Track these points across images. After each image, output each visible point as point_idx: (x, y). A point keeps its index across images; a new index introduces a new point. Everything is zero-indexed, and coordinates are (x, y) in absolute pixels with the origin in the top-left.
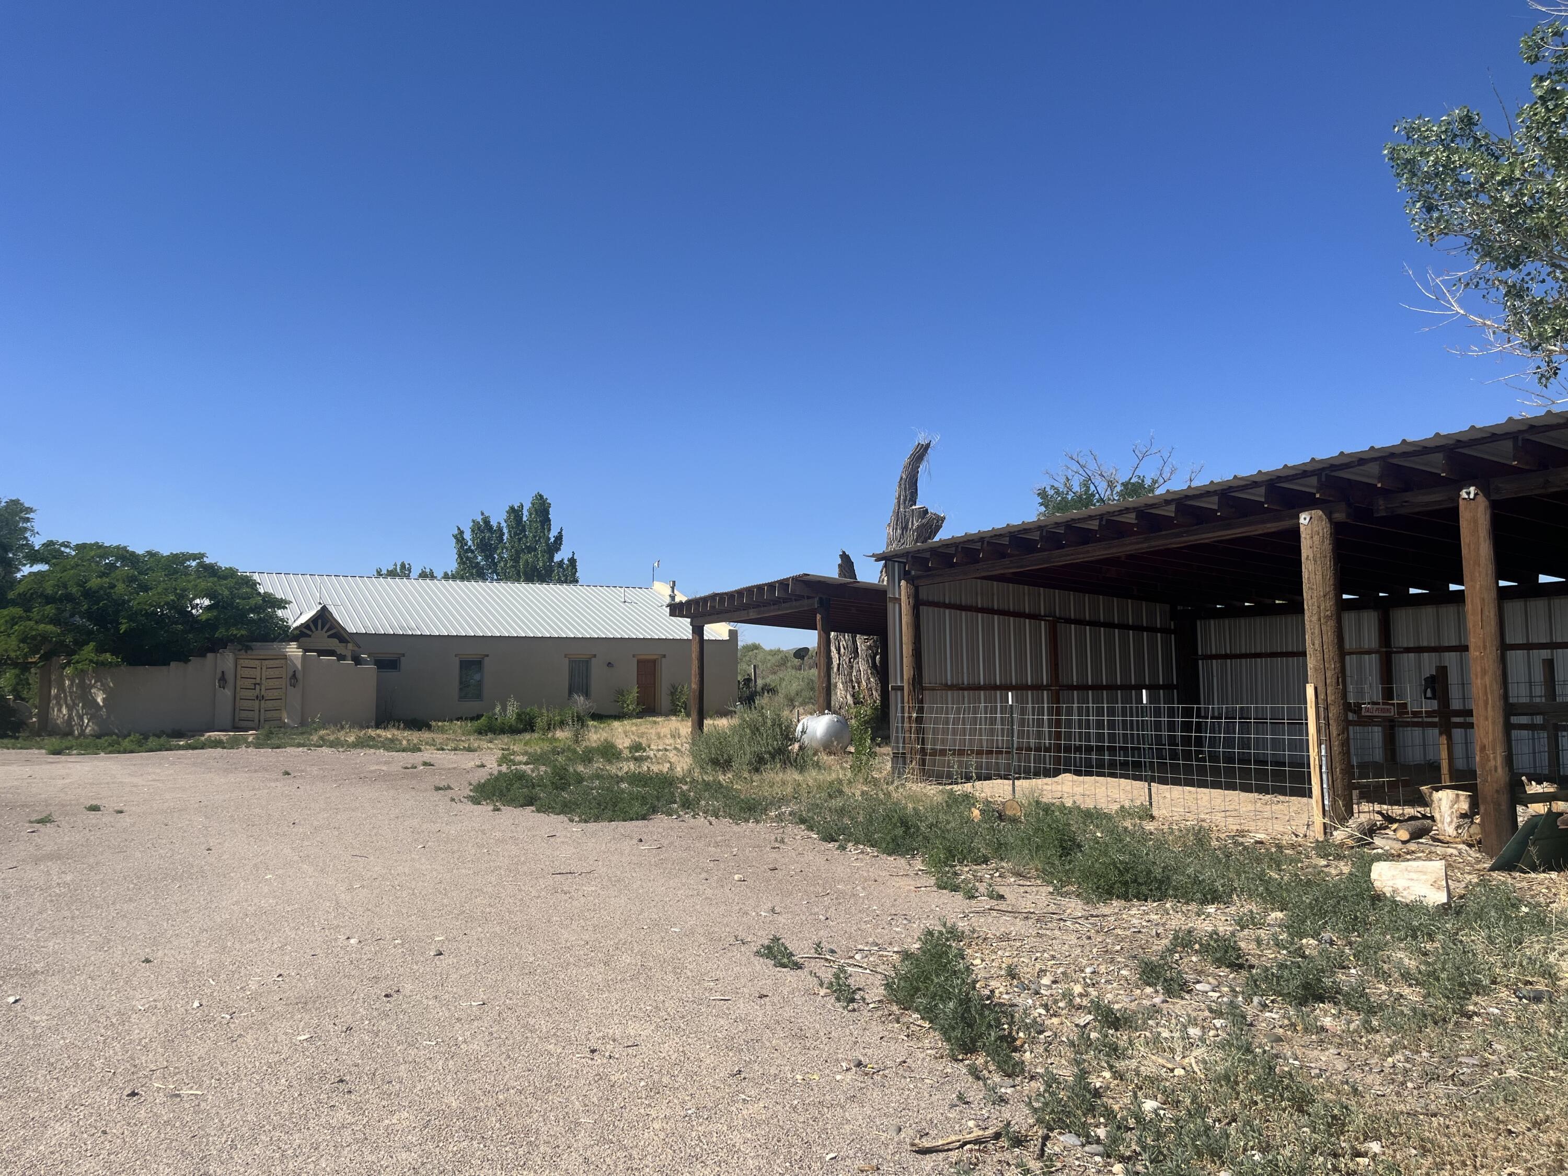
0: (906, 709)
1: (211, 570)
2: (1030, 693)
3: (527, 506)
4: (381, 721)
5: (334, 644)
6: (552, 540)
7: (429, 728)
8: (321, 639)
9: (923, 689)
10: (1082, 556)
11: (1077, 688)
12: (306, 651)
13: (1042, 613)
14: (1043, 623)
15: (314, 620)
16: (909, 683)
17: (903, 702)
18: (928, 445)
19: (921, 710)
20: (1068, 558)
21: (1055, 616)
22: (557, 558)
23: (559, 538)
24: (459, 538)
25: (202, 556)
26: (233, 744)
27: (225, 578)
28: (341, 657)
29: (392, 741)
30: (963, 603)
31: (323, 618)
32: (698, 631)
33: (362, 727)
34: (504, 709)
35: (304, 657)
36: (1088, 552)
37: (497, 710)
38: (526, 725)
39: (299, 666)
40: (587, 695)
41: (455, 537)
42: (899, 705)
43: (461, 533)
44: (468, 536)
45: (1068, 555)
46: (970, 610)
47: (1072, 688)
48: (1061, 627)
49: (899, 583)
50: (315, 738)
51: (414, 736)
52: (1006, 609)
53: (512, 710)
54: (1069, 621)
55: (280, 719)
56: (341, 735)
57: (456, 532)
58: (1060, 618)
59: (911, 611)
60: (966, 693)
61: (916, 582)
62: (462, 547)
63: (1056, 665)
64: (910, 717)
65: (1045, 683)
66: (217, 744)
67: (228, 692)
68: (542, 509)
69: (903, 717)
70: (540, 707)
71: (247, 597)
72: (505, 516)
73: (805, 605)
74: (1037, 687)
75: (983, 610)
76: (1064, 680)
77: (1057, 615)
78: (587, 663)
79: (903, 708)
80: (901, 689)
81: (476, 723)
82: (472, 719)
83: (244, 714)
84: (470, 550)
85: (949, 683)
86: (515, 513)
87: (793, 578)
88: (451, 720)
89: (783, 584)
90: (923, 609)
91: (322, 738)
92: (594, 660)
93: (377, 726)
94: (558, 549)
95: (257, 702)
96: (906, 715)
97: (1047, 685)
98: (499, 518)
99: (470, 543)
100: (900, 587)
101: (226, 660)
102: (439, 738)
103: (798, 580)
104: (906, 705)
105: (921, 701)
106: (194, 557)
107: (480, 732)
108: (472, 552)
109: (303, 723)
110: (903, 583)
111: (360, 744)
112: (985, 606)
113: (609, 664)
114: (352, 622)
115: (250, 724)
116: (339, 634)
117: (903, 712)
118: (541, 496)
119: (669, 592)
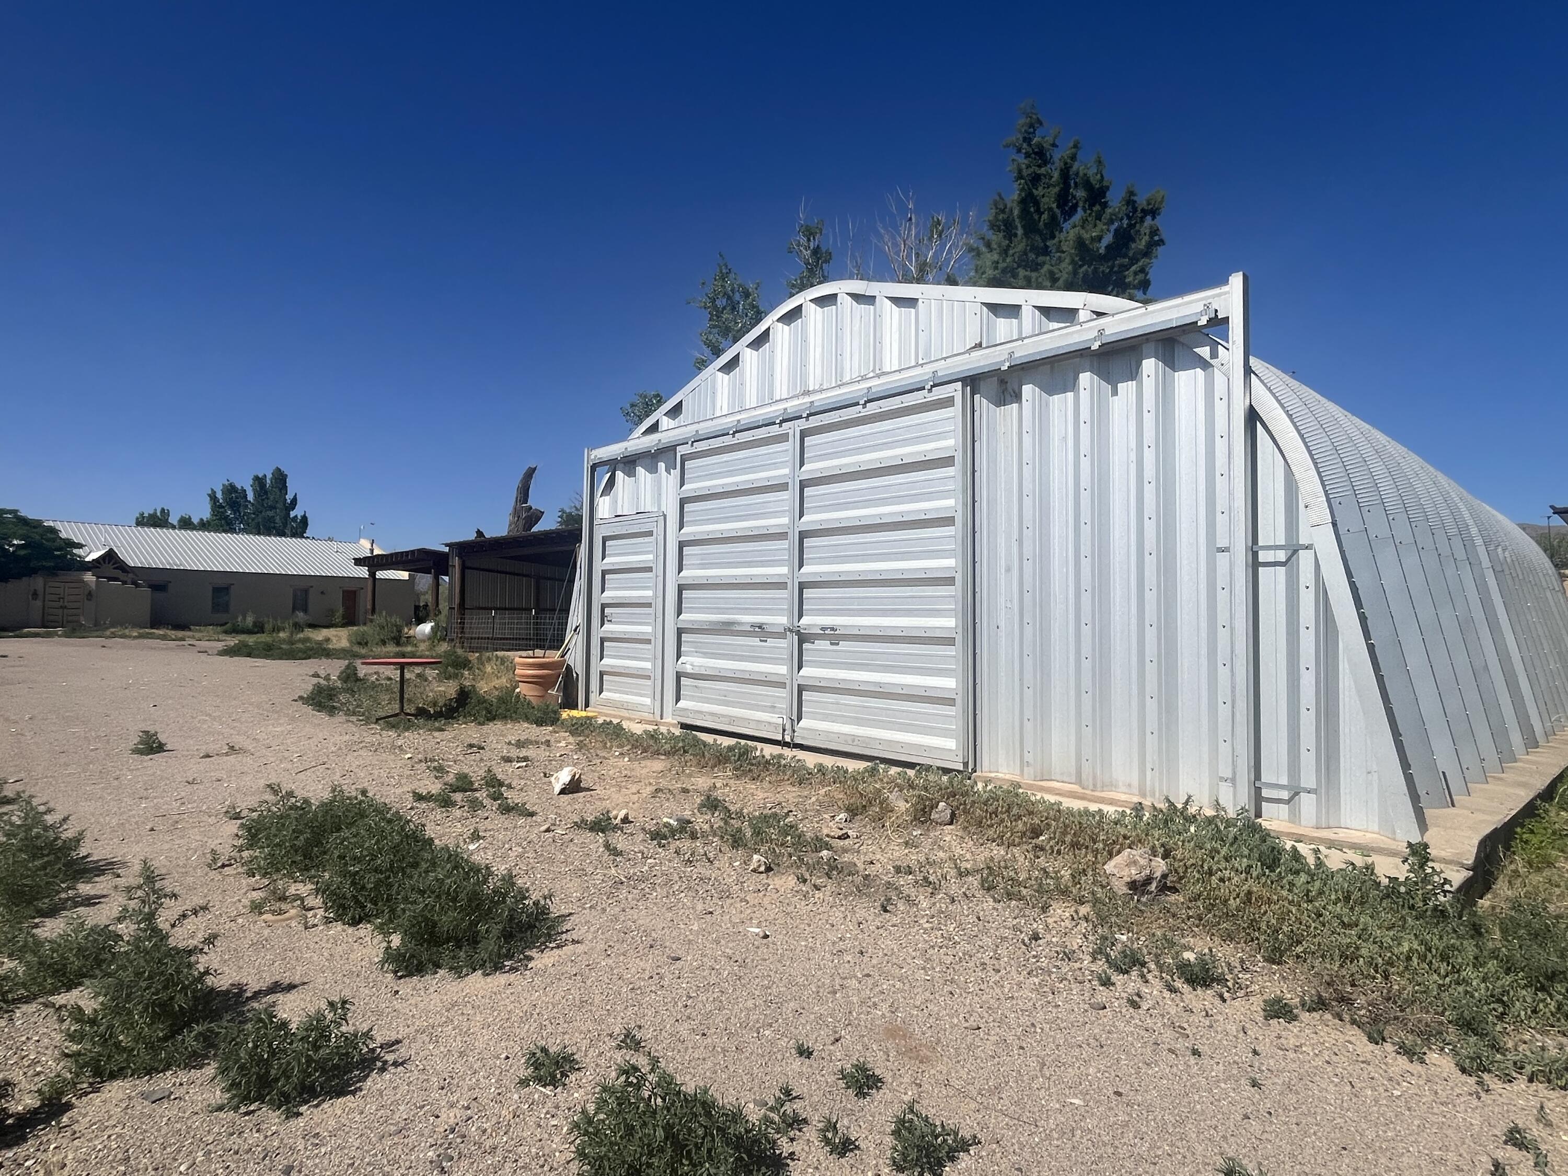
1: (24, 521)
3: (269, 476)
4: (156, 623)
5: (118, 573)
6: (289, 501)
7: (190, 630)
8: (109, 569)
9: (465, 609)
11: (548, 610)
12: (98, 577)
13: (532, 574)
14: (532, 579)
15: (103, 557)
16: (458, 606)
18: (535, 469)
19: (462, 619)
21: (539, 576)
22: (292, 514)
23: (294, 501)
24: (213, 497)
25: (16, 511)
26: (48, 635)
27: (35, 527)
28: (124, 583)
29: (164, 635)
30: (490, 569)
31: (110, 556)
32: (372, 575)
33: (141, 628)
34: (244, 618)
35: (97, 581)
37: (239, 620)
38: (259, 628)
39: (94, 587)
40: (305, 611)
41: (209, 495)
42: (453, 616)
43: (214, 492)
44: (219, 495)
46: (494, 572)
47: (544, 610)
49: (455, 558)
50: (108, 633)
51: (180, 634)
52: (513, 572)
53: (250, 620)
54: (546, 578)
55: (78, 621)
56: (127, 632)
57: (210, 492)
58: (541, 577)
59: (459, 572)
60: (487, 611)
61: (463, 558)
62: (215, 503)
64: (457, 622)
66: (36, 635)
67: (39, 603)
68: (280, 479)
70: (269, 617)
71: (54, 540)
72: (251, 482)
74: (527, 609)
75: (501, 572)
76: (541, 606)
78: (306, 591)
80: (454, 608)
81: (224, 627)
82: (222, 625)
83: (52, 618)
84: (221, 506)
85: (480, 606)
86: (259, 481)
87: (418, 550)
88: (206, 625)
89: (413, 552)
90: (467, 571)
91: (112, 633)
92: (311, 589)
93: (152, 628)
94: (293, 509)
95: (61, 610)
96: (455, 621)
98: (245, 483)
99: (221, 501)
100: (455, 560)
101: (38, 582)
102: (198, 635)
104: (455, 616)
105: (463, 614)
106: (10, 512)
107: (226, 632)
108: (223, 507)
109: (96, 624)
110: (457, 558)
111: (140, 636)
112: (502, 570)
113: (322, 593)
114: (132, 560)
115: (57, 624)
116: (122, 567)
118: (280, 470)
119: (369, 546)
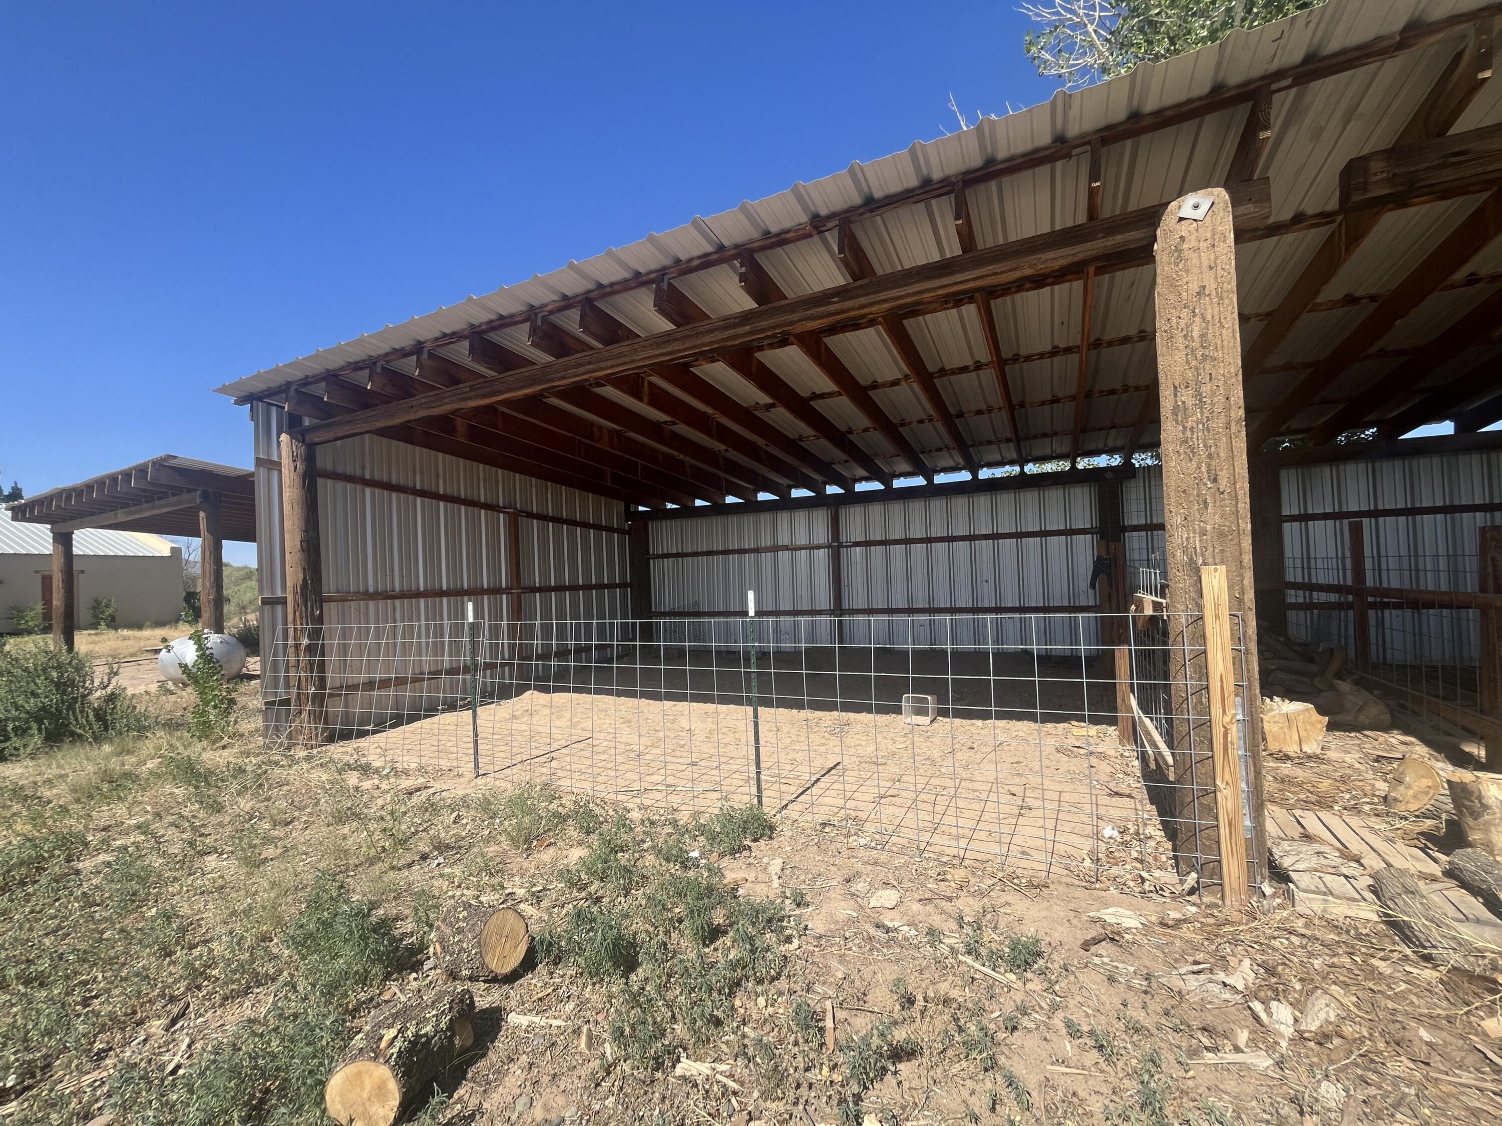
0: (291, 633)
2: (486, 597)
9: (321, 601)
10: (609, 363)
11: (540, 590)
13: (501, 504)
14: (501, 515)
16: (295, 593)
17: (285, 623)
19: (316, 634)
20: (582, 370)
21: (515, 508)
30: (394, 482)
36: (622, 355)
42: (280, 627)
45: (581, 365)
46: (405, 492)
47: (534, 590)
48: (523, 521)
49: (278, 437)
52: (456, 494)
54: (530, 515)
58: (521, 511)
59: (298, 482)
60: (398, 602)
61: (308, 438)
63: (518, 564)
64: (297, 647)
65: (504, 585)
69: (285, 646)
73: (184, 501)
74: (495, 591)
75: (423, 494)
76: (525, 582)
77: (518, 506)
79: (285, 632)
80: (283, 601)
85: (371, 590)
90: (321, 482)
96: (291, 642)
97: (507, 588)
100: (279, 443)
103: (161, 464)
104: (291, 626)
105: (320, 620)
110: (284, 437)
112: (426, 488)
117: (286, 638)
